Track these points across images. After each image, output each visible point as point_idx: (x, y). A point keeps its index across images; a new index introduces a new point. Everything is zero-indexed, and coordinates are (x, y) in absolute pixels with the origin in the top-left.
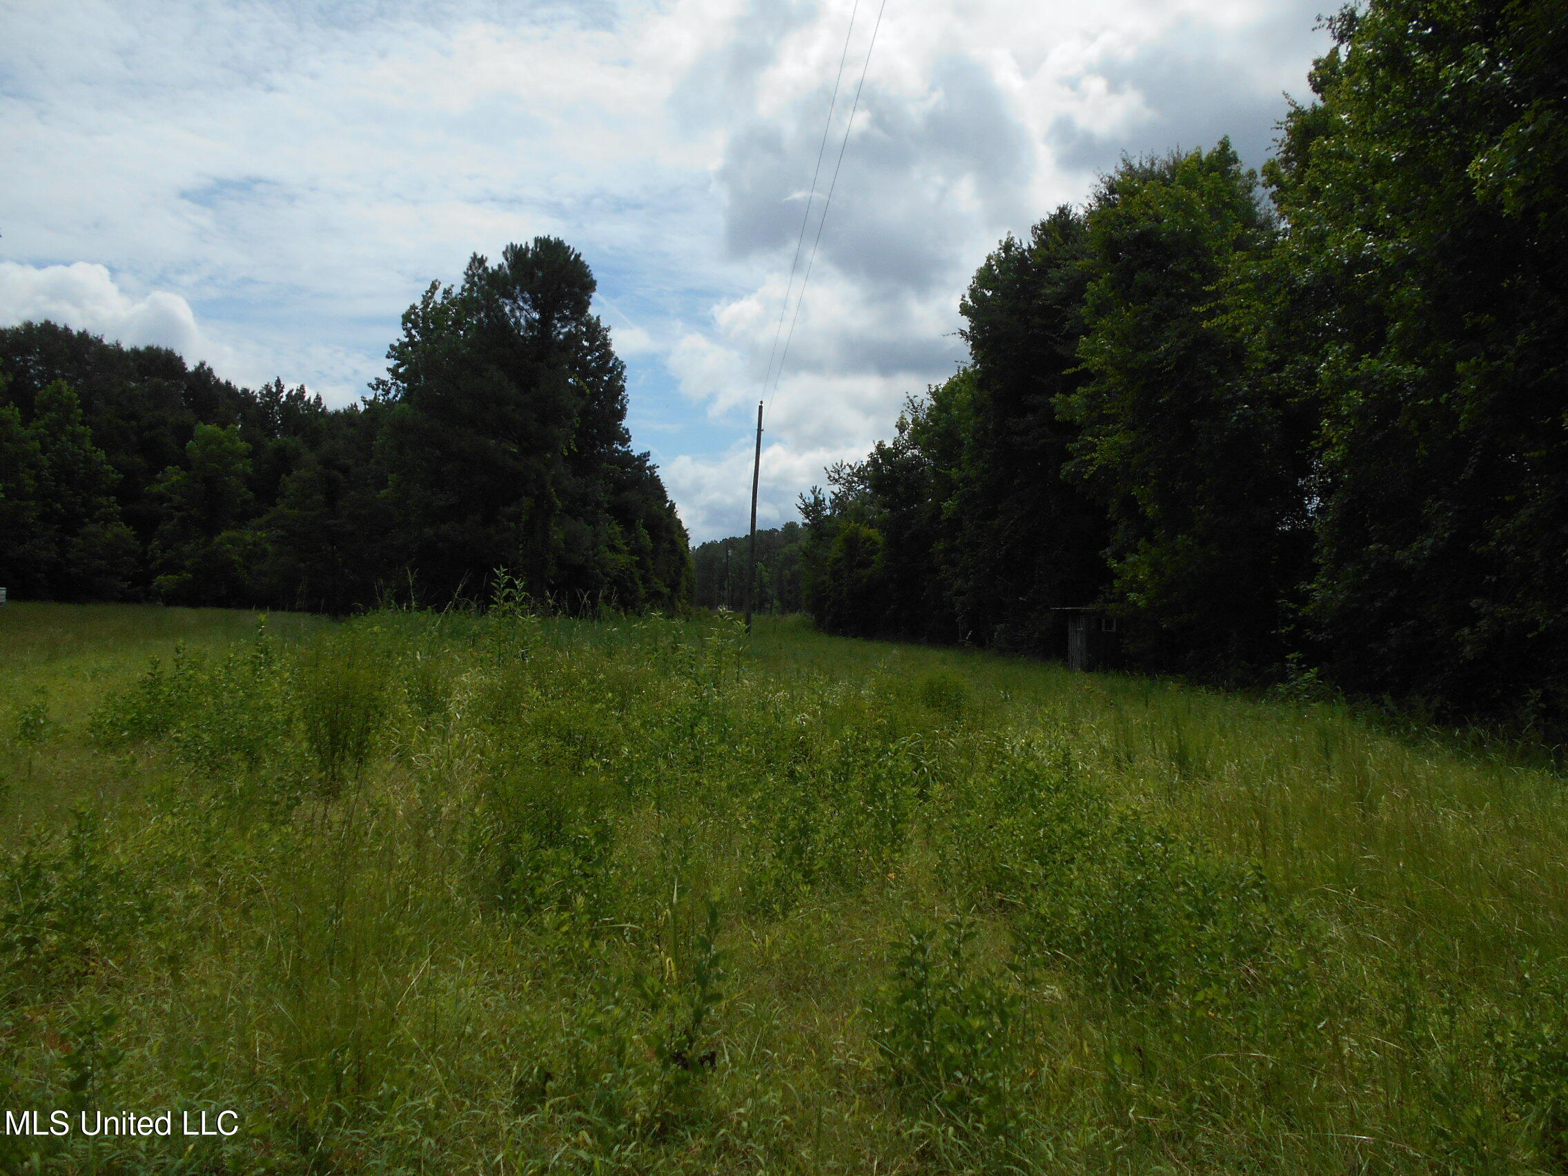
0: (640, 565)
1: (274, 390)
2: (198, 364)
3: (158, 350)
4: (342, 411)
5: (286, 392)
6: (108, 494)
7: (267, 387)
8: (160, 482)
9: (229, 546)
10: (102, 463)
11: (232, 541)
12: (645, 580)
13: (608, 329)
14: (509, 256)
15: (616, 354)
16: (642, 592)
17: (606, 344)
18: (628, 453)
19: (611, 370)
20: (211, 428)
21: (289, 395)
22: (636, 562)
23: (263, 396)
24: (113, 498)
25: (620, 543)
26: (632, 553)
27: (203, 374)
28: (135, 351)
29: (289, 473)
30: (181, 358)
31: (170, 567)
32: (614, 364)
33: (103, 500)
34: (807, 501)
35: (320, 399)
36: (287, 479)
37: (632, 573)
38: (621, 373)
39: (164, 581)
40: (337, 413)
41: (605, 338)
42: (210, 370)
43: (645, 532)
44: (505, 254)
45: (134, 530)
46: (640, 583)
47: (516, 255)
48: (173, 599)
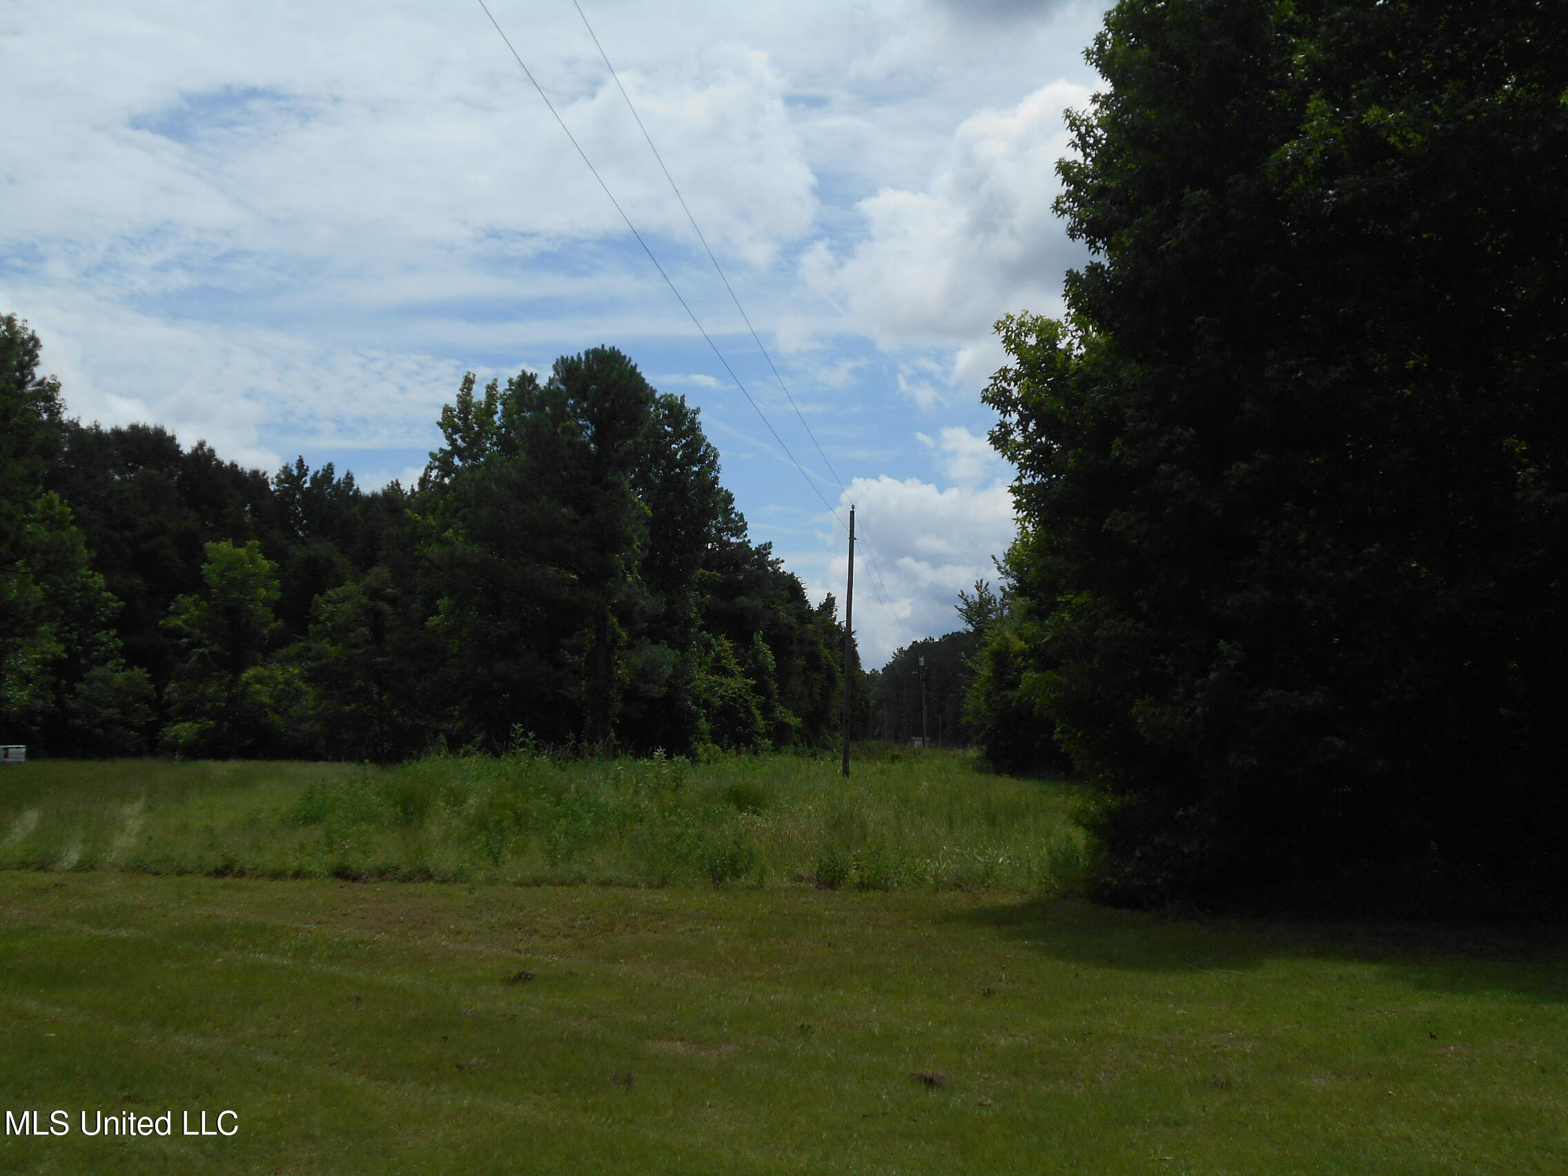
0: (757, 690)
1: (295, 472)
2: (195, 444)
3: (145, 430)
4: (380, 492)
5: (311, 473)
6: (106, 627)
7: (286, 470)
8: (177, 614)
9: (258, 686)
10: (101, 589)
11: (259, 680)
12: (766, 709)
13: (697, 411)
14: (559, 369)
15: (708, 440)
16: (761, 723)
17: (694, 428)
18: (744, 545)
19: (701, 460)
20: (225, 546)
21: (314, 479)
22: (753, 686)
23: (280, 481)
24: (113, 632)
25: (732, 663)
26: (747, 675)
27: (203, 458)
28: (117, 433)
29: (322, 593)
30: (173, 438)
31: (188, 713)
32: (705, 452)
33: (101, 636)
34: (970, 600)
35: (352, 479)
36: (320, 600)
37: (746, 701)
38: (714, 462)
39: (183, 730)
40: (375, 495)
41: (693, 421)
42: (211, 451)
43: (765, 648)
44: (555, 367)
45: (147, 672)
46: (757, 713)
47: (567, 368)
48: (194, 751)
